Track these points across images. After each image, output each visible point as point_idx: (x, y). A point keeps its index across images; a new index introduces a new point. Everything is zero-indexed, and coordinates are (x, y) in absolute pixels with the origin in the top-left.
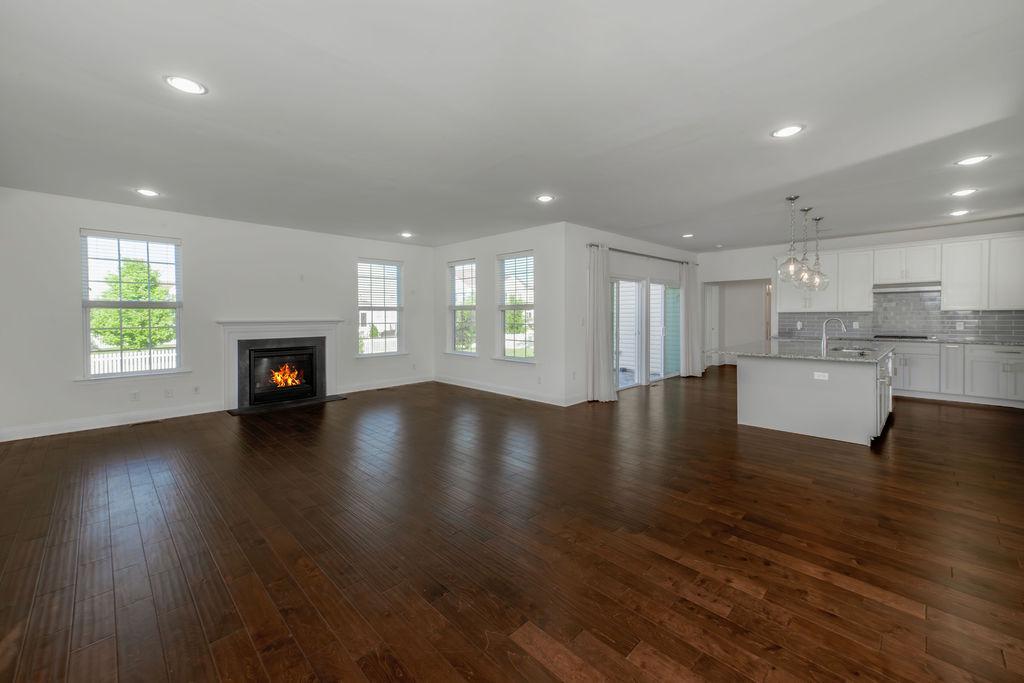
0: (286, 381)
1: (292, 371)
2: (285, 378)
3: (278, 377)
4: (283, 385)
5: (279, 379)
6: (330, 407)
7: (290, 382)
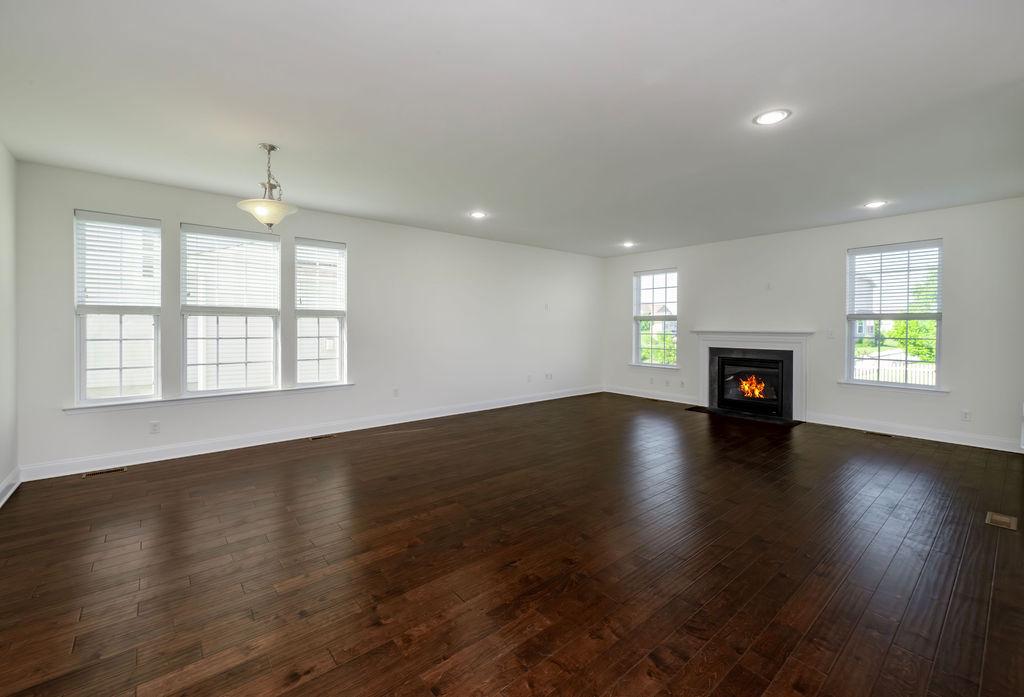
0: (753, 391)
1: (759, 383)
2: (751, 388)
3: (746, 386)
4: (750, 395)
5: (746, 388)
6: (796, 432)
7: (757, 393)
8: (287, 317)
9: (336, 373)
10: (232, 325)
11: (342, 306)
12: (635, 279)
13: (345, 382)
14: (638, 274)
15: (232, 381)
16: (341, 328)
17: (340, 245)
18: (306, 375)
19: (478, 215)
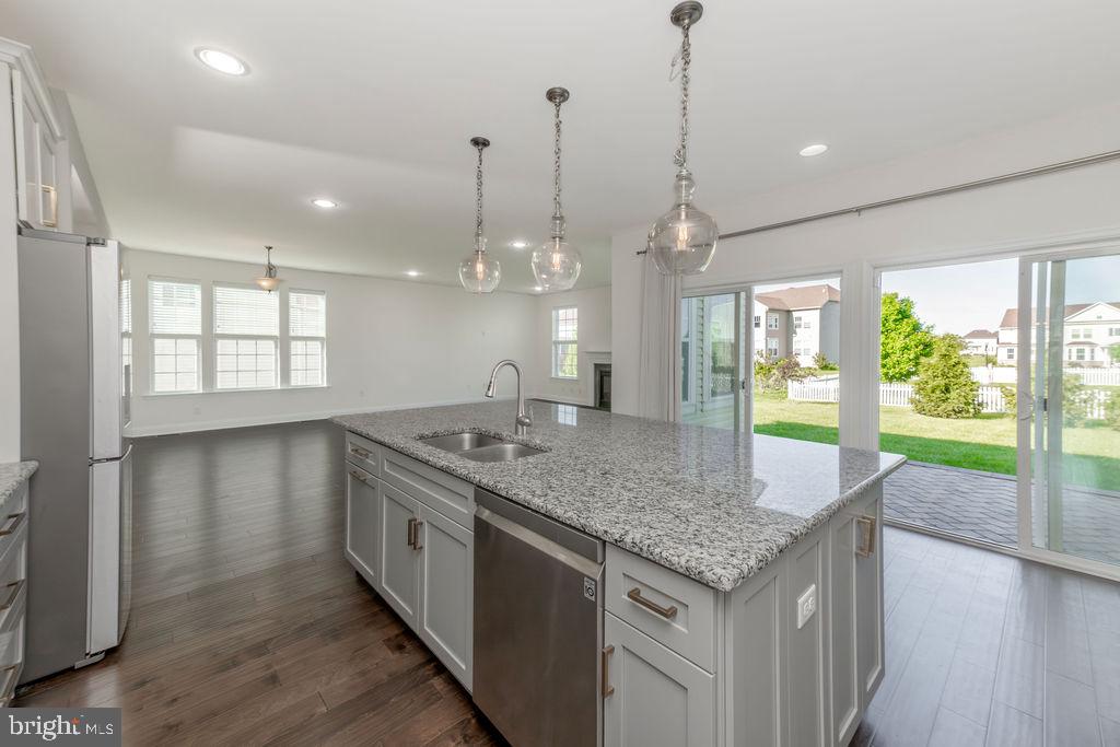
8: (284, 341)
9: (319, 379)
10: (246, 346)
11: (323, 334)
12: (554, 312)
13: (325, 385)
14: (557, 308)
15: (247, 383)
16: (322, 348)
17: (322, 292)
18: (297, 380)
19: (413, 273)
